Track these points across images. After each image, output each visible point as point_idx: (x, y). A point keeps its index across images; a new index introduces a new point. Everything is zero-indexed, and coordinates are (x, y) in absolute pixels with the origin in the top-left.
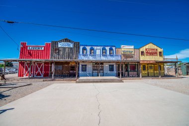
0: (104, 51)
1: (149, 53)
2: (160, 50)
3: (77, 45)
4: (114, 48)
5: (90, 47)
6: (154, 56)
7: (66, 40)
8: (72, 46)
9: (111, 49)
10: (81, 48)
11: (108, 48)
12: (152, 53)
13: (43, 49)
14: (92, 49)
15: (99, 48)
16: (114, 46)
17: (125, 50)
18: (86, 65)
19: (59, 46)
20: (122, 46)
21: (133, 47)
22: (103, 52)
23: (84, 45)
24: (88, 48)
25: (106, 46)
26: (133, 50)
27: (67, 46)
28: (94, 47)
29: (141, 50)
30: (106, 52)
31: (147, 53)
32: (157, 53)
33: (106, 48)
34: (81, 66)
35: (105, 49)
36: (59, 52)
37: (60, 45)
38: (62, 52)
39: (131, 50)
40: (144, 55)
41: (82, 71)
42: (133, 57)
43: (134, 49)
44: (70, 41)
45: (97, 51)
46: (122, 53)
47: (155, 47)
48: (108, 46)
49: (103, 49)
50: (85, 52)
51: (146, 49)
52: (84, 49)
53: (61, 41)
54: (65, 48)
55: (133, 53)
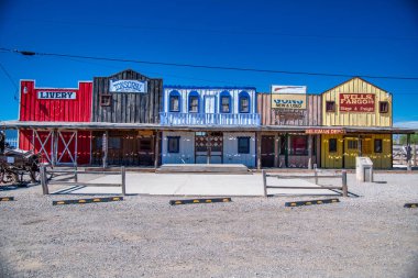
0: (225, 101)
1: (349, 106)
2: (382, 96)
3: (156, 87)
4: (251, 94)
5: (189, 91)
6: (364, 115)
7: (130, 75)
8: (142, 88)
9: (243, 97)
10: (167, 93)
11: (235, 94)
12: (358, 106)
13: (74, 96)
14: (193, 97)
15: (212, 93)
16: (254, 89)
17: (282, 97)
18: (178, 138)
19: (113, 89)
20: (274, 87)
21: (303, 90)
22: (221, 104)
23: (175, 87)
24: (184, 94)
25: (231, 88)
26: (304, 98)
27: (131, 90)
28: (199, 91)
29: (328, 97)
30: (229, 105)
31: (344, 105)
32: (372, 106)
33: (231, 93)
34: (165, 139)
35: (229, 97)
36: (111, 106)
37: (114, 87)
38: (119, 105)
39: (298, 99)
40: (334, 111)
41: (169, 151)
42: (302, 117)
43: (308, 94)
44: (137, 76)
45: (207, 100)
46: (274, 105)
47: (369, 89)
48: (235, 88)
49: (222, 97)
50: (176, 103)
51: (341, 96)
52: (175, 97)
53: (116, 77)
54: (127, 94)
55: (303, 106)
